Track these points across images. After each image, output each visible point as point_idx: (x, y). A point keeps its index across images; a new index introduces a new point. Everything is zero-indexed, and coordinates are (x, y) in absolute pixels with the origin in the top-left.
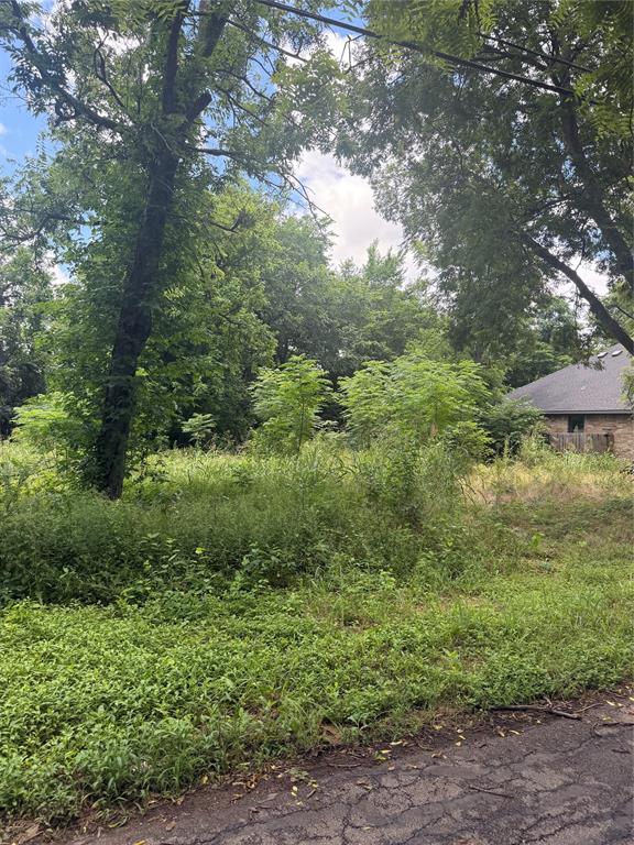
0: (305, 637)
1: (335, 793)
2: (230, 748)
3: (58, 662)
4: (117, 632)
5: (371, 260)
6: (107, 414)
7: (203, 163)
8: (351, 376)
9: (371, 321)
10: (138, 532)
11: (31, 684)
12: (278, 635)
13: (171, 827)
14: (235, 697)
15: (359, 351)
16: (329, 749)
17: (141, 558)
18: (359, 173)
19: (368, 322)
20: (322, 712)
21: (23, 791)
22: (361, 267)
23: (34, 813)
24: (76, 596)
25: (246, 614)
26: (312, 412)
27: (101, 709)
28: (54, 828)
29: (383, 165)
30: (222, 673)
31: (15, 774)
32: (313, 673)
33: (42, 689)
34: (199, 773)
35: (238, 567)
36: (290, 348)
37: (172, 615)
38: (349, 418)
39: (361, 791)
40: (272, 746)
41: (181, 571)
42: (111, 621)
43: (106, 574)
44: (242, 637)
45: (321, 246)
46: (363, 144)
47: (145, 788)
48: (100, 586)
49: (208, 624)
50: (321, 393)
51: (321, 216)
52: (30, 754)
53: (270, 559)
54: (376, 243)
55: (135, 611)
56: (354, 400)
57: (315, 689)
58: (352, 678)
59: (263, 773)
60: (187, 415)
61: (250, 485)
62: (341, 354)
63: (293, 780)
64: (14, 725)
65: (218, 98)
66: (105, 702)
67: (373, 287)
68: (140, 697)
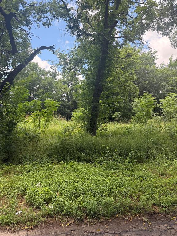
0: (148, 178)
1: (157, 227)
2: (125, 208)
3: (80, 178)
4: (95, 171)
5: (170, 62)
6: (92, 113)
7: (116, 41)
8: (164, 98)
9: (171, 81)
10: (100, 144)
11: (73, 183)
12: (140, 177)
13: (107, 227)
14: (126, 193)
15: (167, 90)
16: (155, 213)
17: (101, 152)
18: (165, 35)
19: (170, 81)
20: (153, 201)
21: (70, 210)
22: (167, 64)
23: (73, 217)
24: (85, 160)
25: (130, 169)
26: (151, 110)
27: (90, 192)
28: (78, 221)
29: (173, 31)
30: (123, 186)
31: (68, 206)
32: (150, 189)
33: (76, 184)
34: (115, 213)
35: (128, 156)
36: (144, 91)
37: (109, 168)
38: (164, 112)
39: (166, 228)
40: (137, 209)
41: (112, 156)
42: (93, 168)
43: (92, 155)
44: (129, 176)
45: (153, 60)
46: (166, 26)
47: (101, 215)
48: (91, 158)
49: (119, 171)
50: (154, 104)
51: (153, 51)
52: (73, 201)
53: (137, 154)
54: (172, 56)
55: (100, 166)
56: (165, 106)
57: (151, 194)
58: (163, 192)
59: (134, 217)
60: (114, 113)
61: (131, 132)
62: (161, 92)
63: (143, 221)
64: (69, 193)
65: (120, 22)
66: (91, 190)
67: (171, 70)
68: (100, 190)
